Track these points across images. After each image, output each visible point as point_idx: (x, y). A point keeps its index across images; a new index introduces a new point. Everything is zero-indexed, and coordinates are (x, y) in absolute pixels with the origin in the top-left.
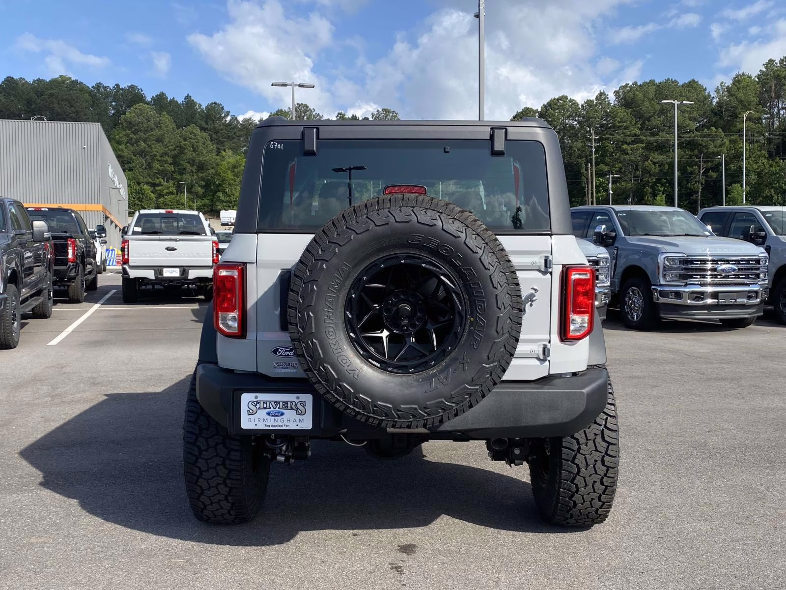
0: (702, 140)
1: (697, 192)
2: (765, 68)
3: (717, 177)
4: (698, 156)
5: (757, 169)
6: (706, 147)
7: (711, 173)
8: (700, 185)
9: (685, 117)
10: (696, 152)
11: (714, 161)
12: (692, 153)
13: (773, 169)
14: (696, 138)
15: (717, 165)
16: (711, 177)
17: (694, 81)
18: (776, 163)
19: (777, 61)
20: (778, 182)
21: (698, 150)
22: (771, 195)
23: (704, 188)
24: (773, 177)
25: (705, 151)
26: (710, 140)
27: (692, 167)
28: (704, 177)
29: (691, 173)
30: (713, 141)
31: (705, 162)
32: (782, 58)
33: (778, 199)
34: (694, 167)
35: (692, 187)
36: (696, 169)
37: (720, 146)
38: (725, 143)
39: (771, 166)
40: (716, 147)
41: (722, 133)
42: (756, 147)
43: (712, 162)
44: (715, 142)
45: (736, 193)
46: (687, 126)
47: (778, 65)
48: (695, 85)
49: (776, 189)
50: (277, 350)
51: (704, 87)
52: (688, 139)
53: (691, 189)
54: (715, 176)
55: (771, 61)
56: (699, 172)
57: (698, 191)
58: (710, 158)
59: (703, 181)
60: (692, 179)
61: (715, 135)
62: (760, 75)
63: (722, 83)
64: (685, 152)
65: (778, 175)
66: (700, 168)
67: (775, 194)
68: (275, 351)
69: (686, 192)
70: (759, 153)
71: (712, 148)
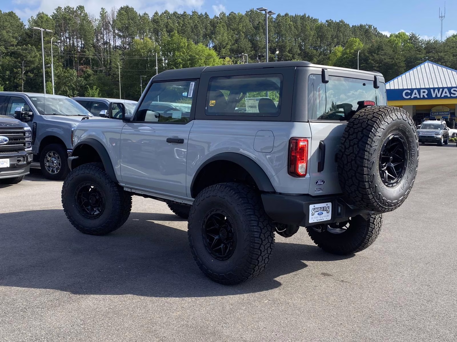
0: (23, 52)
1: (21, 86)
2: (57, 11)
3: (33, 77)
4: (21, 62)
5: (58, 73)
6: (25, 56)
7: (29, 74)
8: (23, 81)
9: (9, 36)
10: (19, 59)
11: (30, 66)
12: (16, 60)
13: (66, 74)
14: (19, 50)
15: (33, 69)
16: (29, 76)
17: (13, 12)
18: (68, 71)
19: (63, 8)
20: (70, 82)
21: (20, 58)
22: (66, 90)
23: (25, 83)
24: (67, 79)
25: (25, 59)
26: (28, 53)
27: (17, 68)
28: (25, 76)
29: (17, 73)
30: (30, 53)
31: (25, 66)
32: (65, 7)
33: (70, 93)
34: (18, 69)
35: (18, 82)
36: (19, 70)
37: (34, 57)
38: (37, 55)
39: (65, 72)
40: (31, 57)
41: (35, 49)
42: (56, 60)
43: (30, 67)
44: (31, 54)
45: (49, 88)
46: (11, 42)
47: (64, 11)
48: (13, 15)
49: (69, 86)
50: (317, 182)
51: (19, 18)
52: (13, 50)
53: (17, 83)
54: (32, 76)
55: (59, 8)
56: (22, 73)
57: (22, 84)
58: (28, 64)
59: (25, 78)
60: (17, 77)
61: (31, 49)
62: (53, 15)
63: (32, 17)
64: (12, 59)
65: (69, 78)
66: (22, 70)
67: (68, 89)
68: (317, 183)
69: (13, 85)
70: (57, 64)
71: (29, 58)
